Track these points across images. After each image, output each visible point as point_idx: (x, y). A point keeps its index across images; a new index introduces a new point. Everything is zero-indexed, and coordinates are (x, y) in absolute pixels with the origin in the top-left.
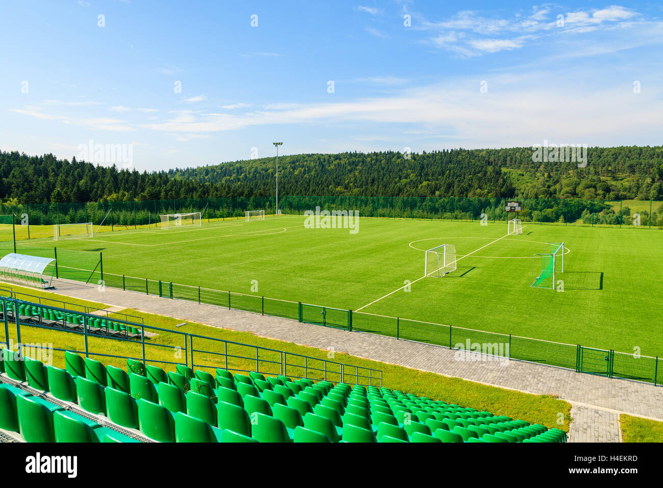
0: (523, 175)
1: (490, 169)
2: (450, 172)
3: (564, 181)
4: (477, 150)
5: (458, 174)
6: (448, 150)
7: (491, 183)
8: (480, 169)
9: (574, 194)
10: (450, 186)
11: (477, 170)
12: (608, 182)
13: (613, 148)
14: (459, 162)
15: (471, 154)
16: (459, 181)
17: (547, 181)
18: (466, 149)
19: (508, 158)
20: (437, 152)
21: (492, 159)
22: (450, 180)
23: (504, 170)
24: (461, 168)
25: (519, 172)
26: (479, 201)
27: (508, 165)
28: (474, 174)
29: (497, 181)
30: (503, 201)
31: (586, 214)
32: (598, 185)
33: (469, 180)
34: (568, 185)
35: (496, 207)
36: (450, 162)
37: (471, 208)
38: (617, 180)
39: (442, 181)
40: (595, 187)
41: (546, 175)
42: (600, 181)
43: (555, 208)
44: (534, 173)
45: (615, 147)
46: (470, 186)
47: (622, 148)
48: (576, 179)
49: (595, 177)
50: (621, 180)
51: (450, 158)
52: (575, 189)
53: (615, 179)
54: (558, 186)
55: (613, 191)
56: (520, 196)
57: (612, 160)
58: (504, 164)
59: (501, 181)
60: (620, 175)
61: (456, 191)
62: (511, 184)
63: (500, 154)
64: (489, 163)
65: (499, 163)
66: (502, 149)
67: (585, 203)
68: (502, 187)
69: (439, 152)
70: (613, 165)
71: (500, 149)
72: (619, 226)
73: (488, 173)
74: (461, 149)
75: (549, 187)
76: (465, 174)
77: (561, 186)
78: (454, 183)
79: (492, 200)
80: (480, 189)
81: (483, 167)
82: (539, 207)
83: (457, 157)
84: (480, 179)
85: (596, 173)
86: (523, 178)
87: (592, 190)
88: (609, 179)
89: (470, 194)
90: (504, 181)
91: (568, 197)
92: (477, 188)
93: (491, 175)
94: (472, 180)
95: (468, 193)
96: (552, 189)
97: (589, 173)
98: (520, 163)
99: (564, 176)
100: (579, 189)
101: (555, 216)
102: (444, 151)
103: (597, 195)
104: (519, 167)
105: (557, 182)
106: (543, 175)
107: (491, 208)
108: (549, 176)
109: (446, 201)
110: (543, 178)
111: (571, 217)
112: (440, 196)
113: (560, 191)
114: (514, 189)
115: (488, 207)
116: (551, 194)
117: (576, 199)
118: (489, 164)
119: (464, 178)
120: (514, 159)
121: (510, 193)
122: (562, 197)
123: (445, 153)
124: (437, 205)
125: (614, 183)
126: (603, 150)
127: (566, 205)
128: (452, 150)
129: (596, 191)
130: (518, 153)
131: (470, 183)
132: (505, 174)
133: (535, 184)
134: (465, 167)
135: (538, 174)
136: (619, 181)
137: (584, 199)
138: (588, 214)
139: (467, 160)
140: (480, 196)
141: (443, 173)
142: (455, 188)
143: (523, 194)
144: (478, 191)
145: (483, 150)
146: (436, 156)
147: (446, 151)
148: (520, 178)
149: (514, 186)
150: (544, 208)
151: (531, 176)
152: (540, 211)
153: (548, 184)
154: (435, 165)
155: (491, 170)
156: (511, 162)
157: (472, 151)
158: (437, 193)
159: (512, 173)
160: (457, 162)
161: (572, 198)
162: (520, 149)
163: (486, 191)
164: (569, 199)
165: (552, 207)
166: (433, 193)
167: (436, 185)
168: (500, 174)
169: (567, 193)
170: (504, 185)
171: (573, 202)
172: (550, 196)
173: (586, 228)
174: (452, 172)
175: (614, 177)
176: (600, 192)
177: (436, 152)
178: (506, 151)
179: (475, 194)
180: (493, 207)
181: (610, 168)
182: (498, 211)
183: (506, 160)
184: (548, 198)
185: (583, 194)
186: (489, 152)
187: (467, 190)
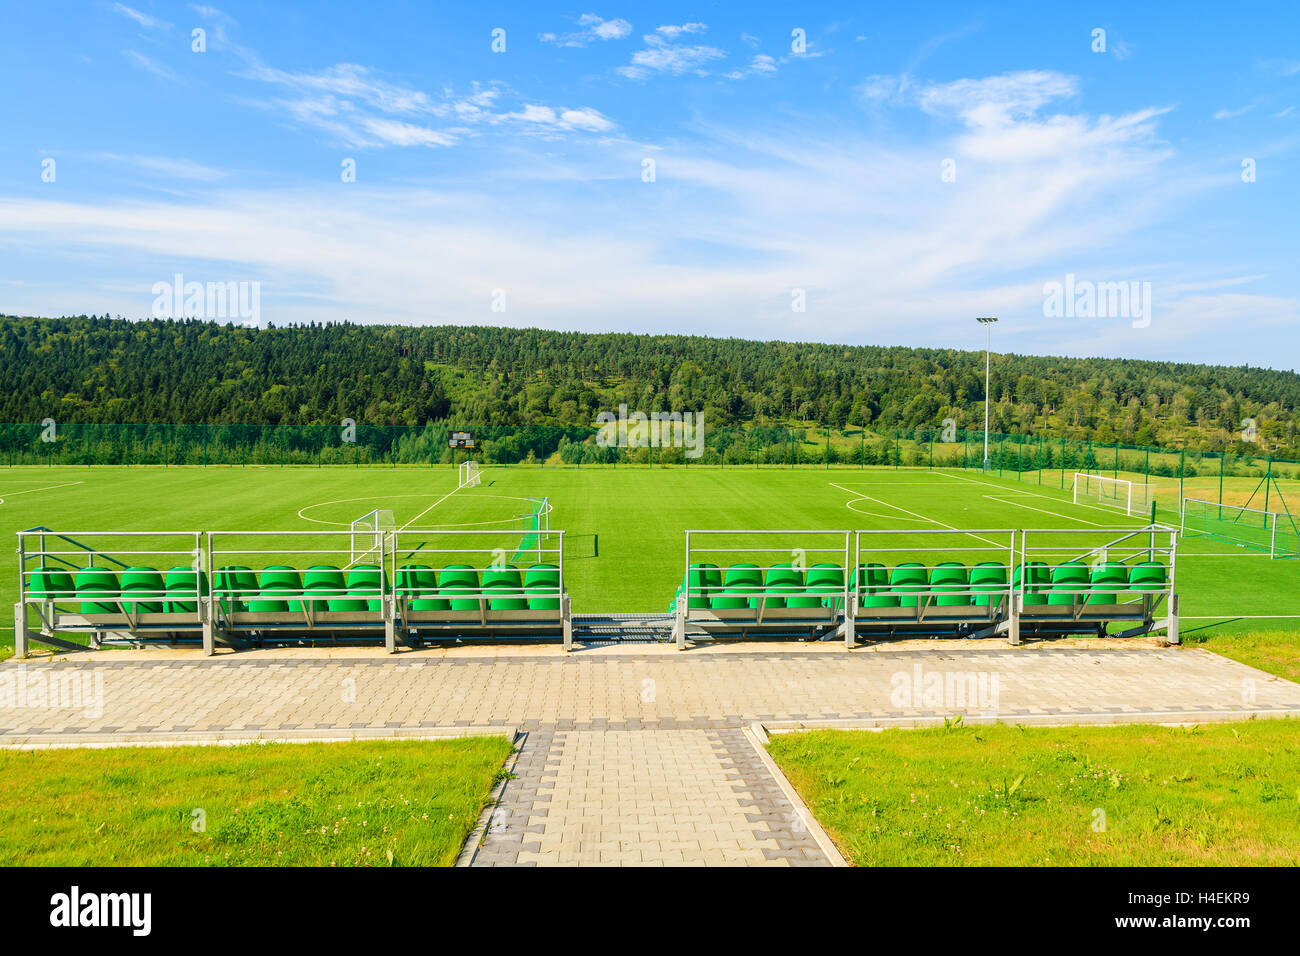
0: (462, 376)
1: (404, 363)
2: (326, 368)
3: (530, 389)
4: (378, 327)
5: (343, 371)
6: (320, 324)
7: (407, 389)
8: (386, 362)
9: (546, 410)
10: (328, 395)
11: (380, 366)
12: (595, 391)
13: (600, 335)
14: (344, 349)
15: (367, 333)
16: (346, 386)
17: (502, 387)
18: (357, 324)
19: (436, 345)
20: (299, 326)
21: (406, 345)
22: (328, 384)
23: (429, 365)
24: (350, 361)
25: (456, 370)
26: (387, 423)
27: (436, 357)
28: (376, 372)
29: (418, 387)
30: (429, 424)
31: (565, 444)
32: (581, 396)
33: (366, 383)
34: (536, 395)
35: (418, 435)
36: (327, 347)
37: (373, 437)
38: (607, 387)
39: (313, 385)
40: (576, 399)
41: (501, 376)
42: (583, 388)
43: (518, 435)
44: (482, 373)
45: (603, 333)
46: (368, 394)
47: (612, 336)
48: (547, 385)
49: (576, 383)
50: (613, 387)
51: (326, 339)
52: (547, 402)
53: (604, 385)
54: (520, 397)
55: (603, 405)
56: (459, 413)
57: (599, 355)
58: (429, 355)
59: (424, 386)
60: (611, 379)
61: (341, 405)
62: (443, 392)
63: (421, 336)
64: (401, 351)
65: (421, 353)
66: (424, 328)
67: (562, 425)
68: (427, 398)
69: (303, 326)
70: (601, 364)
71: (420, 326)
72: (612, 465)
73: (402, 371)
74: (347, 324)
75: (506, 398)
76: (356, 373)
77: (526, 396)
78: (336, 388)
79: (412, 423)
80: (389, 401)
81: (390, 359)
82: (492, 433)
83: (340, 338)
84: (386, 382)
85: (578, 375)
86: (464, 380)
87: (572, 403)
88: (596, 385)
89: (369, 411)
90: (431, 386)
91: (537, 415)
92: (381, 400)
93: (405, 374)
94: (371, 383)
95: (364, 408)
96: (511, 401)
97: (566, 375)
98: (458, 353)
99: (530, 379)
100: (554, 401)
101: (518, 448)
102: (313, 325)
103: (580, 411)
104: (455, 362)
105: (519, 389)
106: (497, 377)
107: (408, 436)
108: (506, 380)
109: (323, 424)
110: (495, 382)
111: (543, 449)
112: (310, 414)
113: (524, 406)
114: (448, 402)
115: (404, 435)
116: (510, 411)
117: (550, 419)
118: (401, 355)
119: (356, 379)
120: (446, 345)
121: (443, 409)
122: (528, 416)
123: (315, 330)
124: (304, 434)
125: (603, 392)
126: (585, 338)
127: (535, 429)
128: (329, 325)
129: (578, 405)
130: (452, 337)
131: (368, 389)
132: (432, 373)
133: (483, 392)
134: (357, 359)
135: (488, 375)
136: (610, 389)
137: (561, 418)
138: (569, 444)
139: (359, 345)
140: (389, 414)
141: (314, 370)
142: (339, 398)
143: (464, 410)
144: (384, 404)
145: (389, 328)
146: (296, 334)
147: (317, 325)
148: (459, 381)
149: (448, 396)
150: (501, 435)
151: (477, 377)
152: (495, 441)
153: (504, 392)
154: (296, 353)
155: (406, 366)
156: (441, 352)
157: (369, 328)
158: (304, 409)
159: (444, 372)
160: (340, 348)
161: (543, 417)
162: (456, 328)
163: (398, 404)
164: (537, 419)
165: (512, 433)
166: (294, 409)
167: (300, 392)
168: (423, 373)
169: (535, 408)
170: (430, 394)
171: (545, 425)
172: (509, 414)
173: (570, 471)
174: (331, 366)
175: (602, 383)
176: (584, 407)
177: (296, 325)
178: (432, 331)
179: (377, 411)
180: (413, 435)
181: (596, 368)
182: (421, 442)
183: (432, 349)
184: (506, 418)
185: (559, 410)
186: (402, 332)
187: (362, 403)
